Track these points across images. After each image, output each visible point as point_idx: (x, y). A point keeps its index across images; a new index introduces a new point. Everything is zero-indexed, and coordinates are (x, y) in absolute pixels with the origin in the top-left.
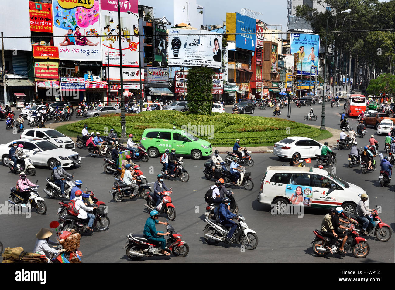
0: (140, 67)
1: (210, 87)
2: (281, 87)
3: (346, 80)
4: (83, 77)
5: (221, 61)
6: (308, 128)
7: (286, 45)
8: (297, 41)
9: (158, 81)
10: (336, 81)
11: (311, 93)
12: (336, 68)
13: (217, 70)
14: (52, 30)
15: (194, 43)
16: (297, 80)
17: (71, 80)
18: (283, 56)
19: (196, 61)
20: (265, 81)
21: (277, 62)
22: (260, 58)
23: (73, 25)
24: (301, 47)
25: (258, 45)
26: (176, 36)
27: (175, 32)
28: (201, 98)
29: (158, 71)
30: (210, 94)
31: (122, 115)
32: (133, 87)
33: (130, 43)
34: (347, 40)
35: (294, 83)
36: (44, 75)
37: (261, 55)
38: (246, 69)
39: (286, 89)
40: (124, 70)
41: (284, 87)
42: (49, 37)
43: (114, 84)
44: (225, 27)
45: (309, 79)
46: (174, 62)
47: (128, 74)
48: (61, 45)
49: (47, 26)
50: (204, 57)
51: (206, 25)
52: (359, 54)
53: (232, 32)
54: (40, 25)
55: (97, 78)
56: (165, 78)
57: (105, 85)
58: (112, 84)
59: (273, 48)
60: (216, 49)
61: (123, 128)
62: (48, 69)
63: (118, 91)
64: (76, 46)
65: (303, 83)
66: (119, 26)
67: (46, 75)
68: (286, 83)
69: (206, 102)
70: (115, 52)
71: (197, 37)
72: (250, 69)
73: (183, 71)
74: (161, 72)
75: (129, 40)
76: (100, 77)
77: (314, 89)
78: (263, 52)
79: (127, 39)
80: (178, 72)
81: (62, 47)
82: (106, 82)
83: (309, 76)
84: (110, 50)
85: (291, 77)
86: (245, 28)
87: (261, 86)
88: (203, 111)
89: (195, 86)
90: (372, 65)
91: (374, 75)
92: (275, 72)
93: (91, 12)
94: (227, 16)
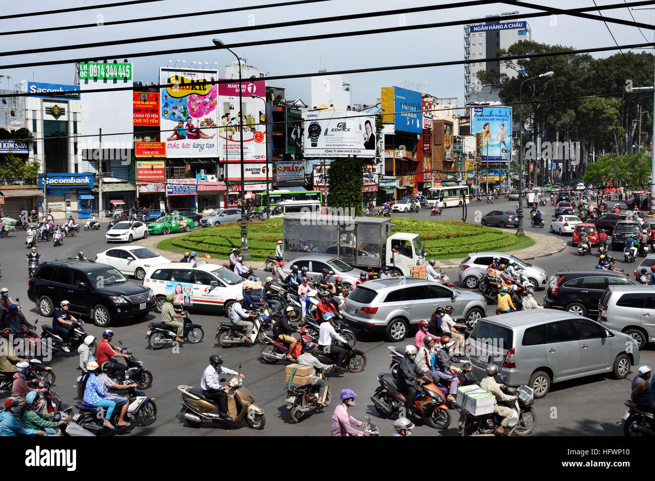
0: (267, 162)
1: (359, 184)
2: (459, 179)
3: (552, 166)
4: (195, 177)
5: (374, 149)
6: (498, 233)
7: (464, 123)
8: (480, 118)
9: (290, 179)
10: (538, 167)
11: (503, 185)
13: (369, 161)
14: (159, 123)
15: (339, 128)
16: (482, 169)
17: (179, 181)
18: (460, 138)
19: (340, 151)
20: (436, 172)
21: (452, 146)
22: (428, 142)
23: (184, 116)
24: (486, 125)
25: (425, 125)
26: (315, 121)
27: (313, 116)
28: (347, 198)
29: (290, 165)
30: (360, 192)
31: (242, 224)
32: (258, 187)
33: (254, 133)
34: (551, 112)
35: (478, 173)
36: (147, 177)
37: (430, 139)
38: (409, 158)
39: (466, 181)
40: (246, 166)
41: (462, 180)
42: (154, 131)
43: (233, 185)
44: (379, 106)
45: (498, 167)
46: (312, 154)
47: (251, 172)
48: (169, 140)
49: (153, 118)
50: (352, 145)
51: (355, 105)
52: (569, 129)
53: (389, 111)
54: (145, 118)
55: (212, 178)
56: (299, 175)
57: (222, 187)
58: (231, 185)
59: (447, 127)
60: (367, 134)
61: (243, 241)
62: (152, 169)
63: (238, 193)
64: (187, 141)
65: (490, 172)
66: (241, 114)
67: (150, 177)
68: (466, 173)
69: (354, 204)
70: (235, 145)
71: (343, 121)
72: (415, 157)
73: (323, 164)
74: (294, 167)
75: (253, 130)
76: (216, 177)
77: (507, 179)
78: (433, 134)
79: (251, 128)
80: (316, 166)
81: (170, 142)
82: (223, 183)
83: (499, 162)
84: (229, 143)
85: (473, 165)
86: (407, 104)
87: (431, 179)
89: (339, 183)
90: (590, 144)
91: (594, 157)
92: (449, 159)
93: (207, 100)
94: (382, 92)
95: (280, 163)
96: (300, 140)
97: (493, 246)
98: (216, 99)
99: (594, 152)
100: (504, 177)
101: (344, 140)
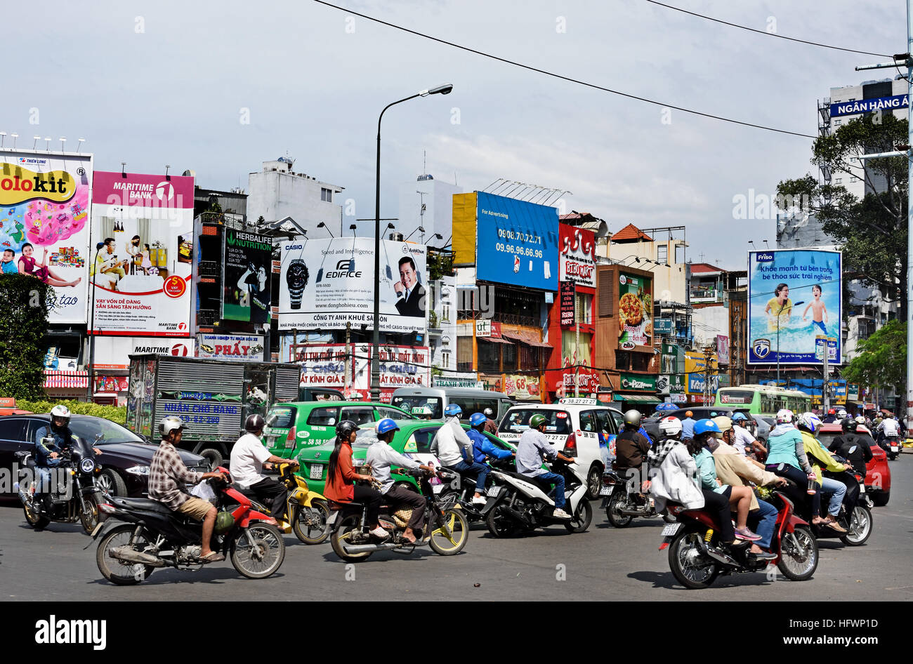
2: (666, 391)
5: (423, 316)
8: (767, 273)
13: (405, 339)
15: (338, 271)
19: (340, 318)
22: (571, 308)
23: (17, 241)
24: (780, 288)
25: (567, 273)
27: (295, 247)
29: (231, 343)
33: (166, 278)
37: (573, 300)
39: (688, 396)
43: (110, 379)
46: (291, 323)
50: (365, 306)
53: (467, 240)
55: (70, 365)
59: (628, 281)
60: (405, 285)
63: (116, 395)
68: (687, 379)
70: (123, 302)
71: (347, 256)
72: (546, 339)
74: (240, 346)
76: (79, 363)
78: (596, 294)
79: (159, 269)
83: (808, 366)
93: (68, 211)
94: (455, 204)
95: (206, 338)
96: (263, 296)
98: (86, 210)
101: (348, 295)
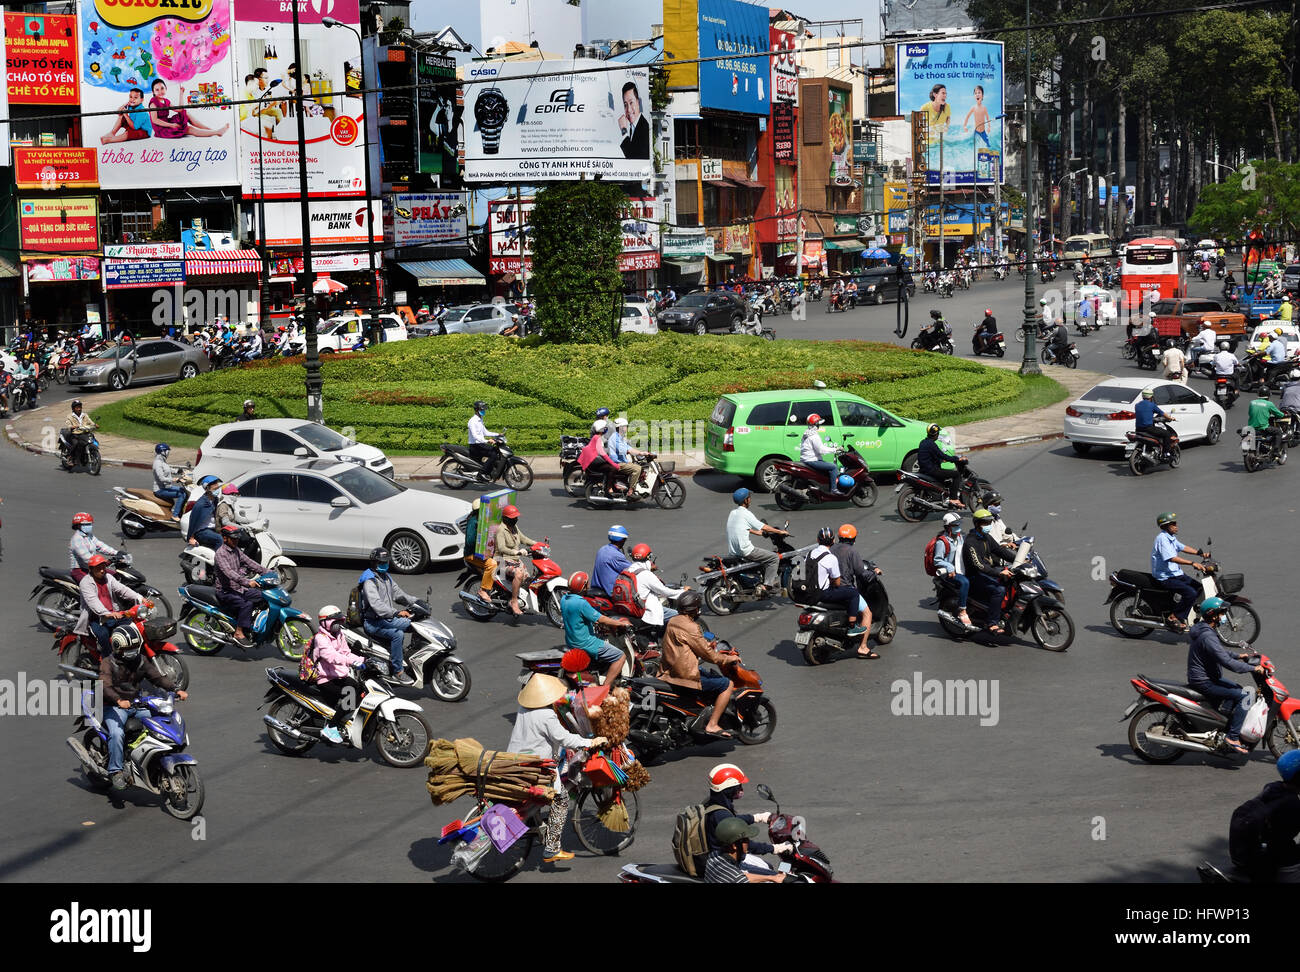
0: (367, 196)
1: (611, 247)
2: (870, 233)
3: (1108, 192)
5: (648, 158)
6: (974, 371)
7: (880, 86)
8: (921, 71)
9: (429, 240)
10: (1073, 199)
11: (981, 247)
12: (1070, 153)
13: (634, 189)
14: (76, 97)
15: (553, 104)
16: (928, 206)
17: (138, 251)
18: (870, 126)
19: (559, 165)
20: (808, 214)
21: (849, 147)
22: (789, 137)
23: (145, 76)
24: (936, 90)
25: (779, 92)
26: (489, 85)
27: (487, 71)
28: (581, 286)
29: (429, 203)
30: (614, 272)
31: (308, 359)
32: (347, 263)
33: (333, 120)
35: (916, 216)
36: (50, 241)
37: (790, 127)
38: (738, 179)
39: (888, 237)
40: (315, 208)
41: (878, 233)
43: (282, 258)
44: (659, 44)
45: (969, 198)
46: (486, 172)
47: (327, 222)
48: (106, 141)
49: (59, 84)
50: (591, 149)
51: (595, 42)
52: (1153, 97)
53: (686, 53)
54: (38, 83)
55: (225, 241)
56: (454, 228)
57: (250, 263)
58: (274, 259)
59: (835, 98)
60: (629, 119)
61: (311, 403)
62: (64, 220)
63: (294, 279)
65: (948, 212)
66: (296, 70)
67: (58, 241)
68: (886, 217)
69: (601, 301)
70: (283, 154)
71: (564, 83)
72: (754, 176)
73: (515, 200)
74: (439, 207)
75: (329, 111)
76: (236, 238)
77: (992, 231)
78: (799, 115)
79: (324, 107)
80: (498, 203)
81: (109, 147)
82: (253, 253)
83: (973, 187)
84: (267, 146)
85: (905, 195)
86: (732, 39)
87: (795, 234)
88: (589, 330)
89: (559, 247)
90: (1206, 134)
91: (1216, 168)
92: (843, 180)
93: (205, 32)
94: (665, 8)
95: (401, 199)
96: (452, 138)
97: (960, 405)
98: (227, 31)
99: (1217, 157)
100: (985, 225)
101: (568, 136)
